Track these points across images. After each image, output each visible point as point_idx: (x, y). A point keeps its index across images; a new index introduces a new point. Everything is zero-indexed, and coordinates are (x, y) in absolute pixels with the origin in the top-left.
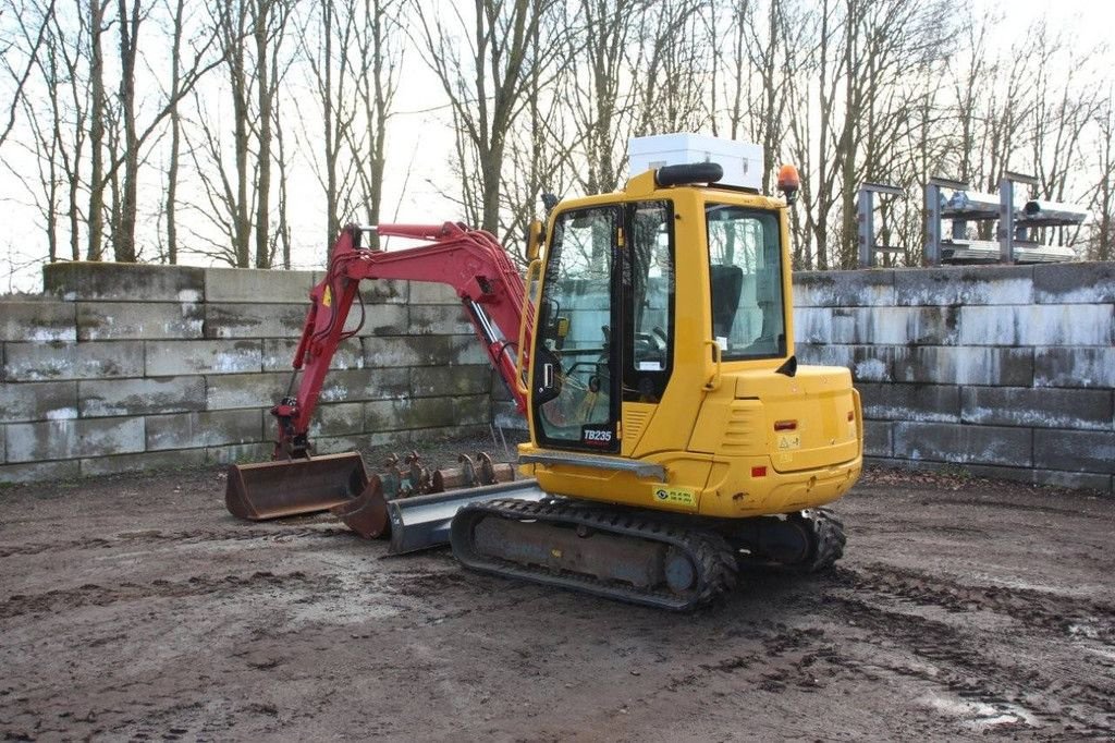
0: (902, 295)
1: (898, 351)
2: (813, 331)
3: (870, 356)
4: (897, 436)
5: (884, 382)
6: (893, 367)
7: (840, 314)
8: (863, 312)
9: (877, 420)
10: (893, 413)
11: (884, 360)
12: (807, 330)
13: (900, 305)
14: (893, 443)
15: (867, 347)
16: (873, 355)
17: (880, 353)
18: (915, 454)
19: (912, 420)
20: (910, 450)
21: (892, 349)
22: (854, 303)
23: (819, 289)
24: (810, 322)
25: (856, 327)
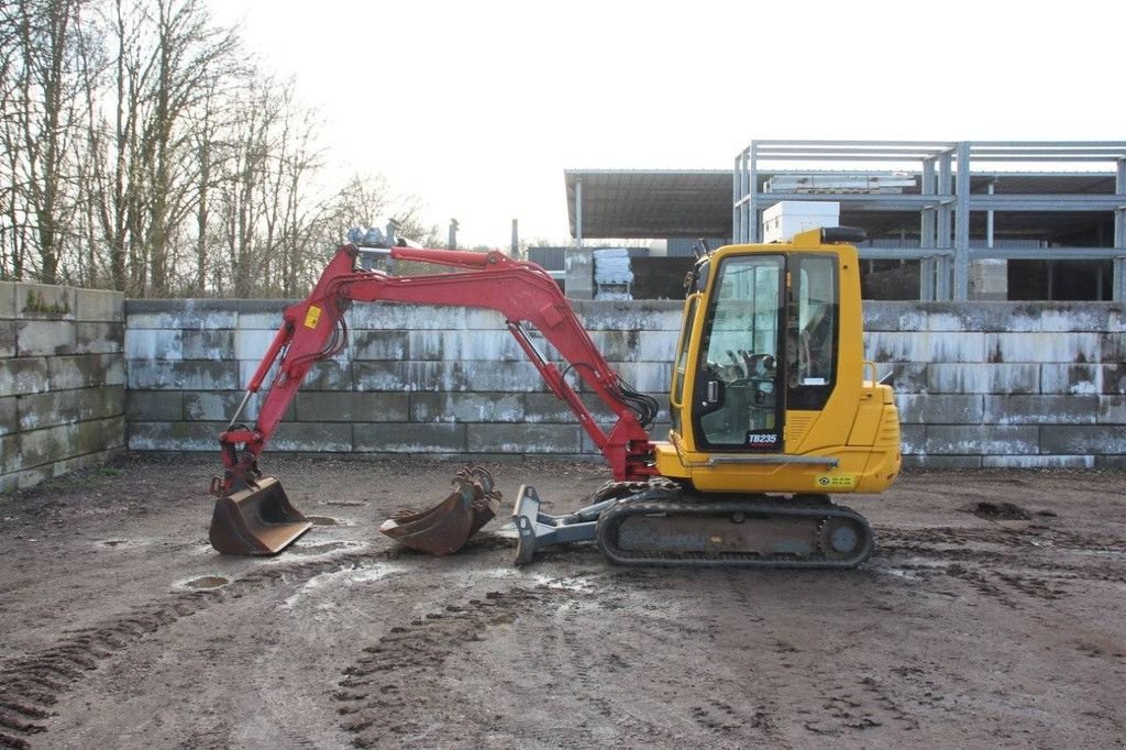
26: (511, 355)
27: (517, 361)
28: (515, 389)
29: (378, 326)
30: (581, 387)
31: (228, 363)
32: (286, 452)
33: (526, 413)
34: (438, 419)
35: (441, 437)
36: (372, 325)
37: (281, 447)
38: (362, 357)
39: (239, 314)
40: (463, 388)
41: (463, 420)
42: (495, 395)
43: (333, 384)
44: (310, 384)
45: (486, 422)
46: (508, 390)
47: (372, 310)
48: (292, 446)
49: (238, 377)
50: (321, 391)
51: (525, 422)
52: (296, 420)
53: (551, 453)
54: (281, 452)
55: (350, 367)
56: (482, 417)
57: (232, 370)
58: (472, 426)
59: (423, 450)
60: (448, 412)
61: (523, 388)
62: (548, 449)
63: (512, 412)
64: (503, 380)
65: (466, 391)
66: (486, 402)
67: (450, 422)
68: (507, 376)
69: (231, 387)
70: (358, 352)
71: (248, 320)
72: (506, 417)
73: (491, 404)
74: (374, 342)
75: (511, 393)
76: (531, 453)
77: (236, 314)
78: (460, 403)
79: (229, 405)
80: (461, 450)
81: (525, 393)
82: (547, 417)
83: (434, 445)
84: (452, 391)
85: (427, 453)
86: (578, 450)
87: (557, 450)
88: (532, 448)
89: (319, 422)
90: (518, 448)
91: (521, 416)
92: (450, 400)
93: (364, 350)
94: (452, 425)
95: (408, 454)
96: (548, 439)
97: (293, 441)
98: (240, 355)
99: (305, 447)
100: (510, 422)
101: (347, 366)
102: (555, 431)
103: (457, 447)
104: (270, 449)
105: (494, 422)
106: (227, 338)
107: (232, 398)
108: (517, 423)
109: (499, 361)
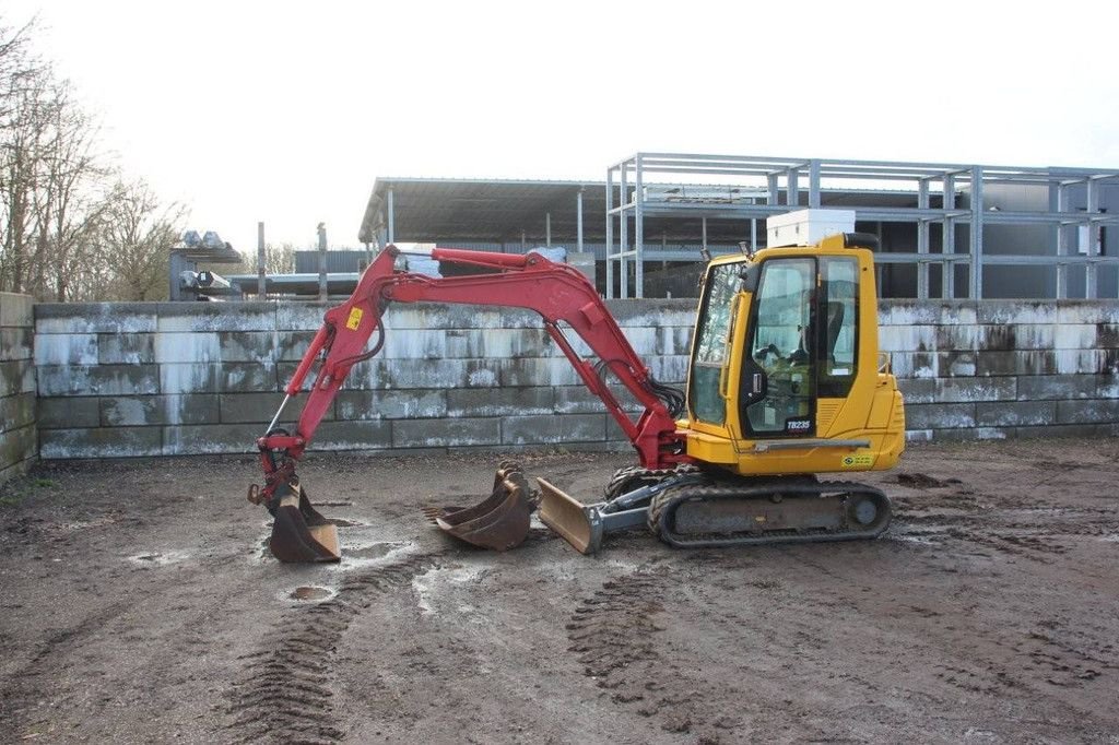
0: (508, 320)
1: (504, 362)
2: (430, 348)
3: (481, 367)
4: (505, 428)
5: (493, 387)
6: (500, 375)
7: (454, 334)
8: (475, 334)
9: (489, 417)
10: (501, 410)
11: (493, 370)
12: (424, 346)
13: (505, 328)
14: (502, 434)
15: (478, 360)
16: (483, 366)
17: (489, 364)
18: (520, 440)
19: (516, 414)
20: (516, 438)
21: (500, 361)
22: (467, 326)
23: (435, 314)
24: (427, 342)
25: (468, 344)
26: (433, 353)
27: (439, 359)
28: (438, 385)
29: (303, 327)
30: (500, 381)
31: (147, 367)
32: (212, 454)
33: (448, 409)
34: (363, 417)
35: (368, 434)
36: (297, 327)
37: (206, 450)
38: (287, 358)
39: (159, 317)
40: (388, 386)
41: (388, 417)
42: (419, 392)
43: (258, 386)
44: (234, 386)
45: (410, 418)
46: (431, 386)
47: (297, 312)
48: (217, 449)
49: (159, 382)
50: (244, 393)
51: (448, 417)
52: (220, 423)
53: (474, 446)
54: (204, 454)
55: (275, 368)
56: (406, 413)
57: (153, 374)
58: (397, 422)
59: (350, 447)
60: (374, 409)
61: (445, 384)
62: (470, 442)
63: (436, 408)
64: (427, 377)
65: (392, 389)
66: (411, 399)
67: (376, 419)
68: (431, 374)
69: (152, 391)
70: (283, 353)
71: (168, 323)
72: (430, 413)
73: (416, 400)
74: (299, 343)
75: (434, 389)
76: (454, 446)
77: (155, 317)
78: (385, 400)
79: (149, 409)
80: (387, 446)
81: (448, 389)
82: (469, 412)
83: (360, 442)
84: (376, 390)
85: (354, 450)
86: (499, 442)
87: (478, 443)
88: (455, 442)
89: (245, 423)
90: (441, 442)
91: (444, 411)
92: (375, 397)
93: (289, 351)
94: (378, 422)
95: (335, 451)
96: (470, 433)
97: (218, 443)
98: (160, 358)
99: (231, 449)
100: (434, 418)
101: (272, 367)
102: (476, 425)
103: (383, 443)
104: (194, 453)
105: (419, 418)
106: (146, 341)
107: (152, 402)
108: (440, 418)
109: (422, 359)
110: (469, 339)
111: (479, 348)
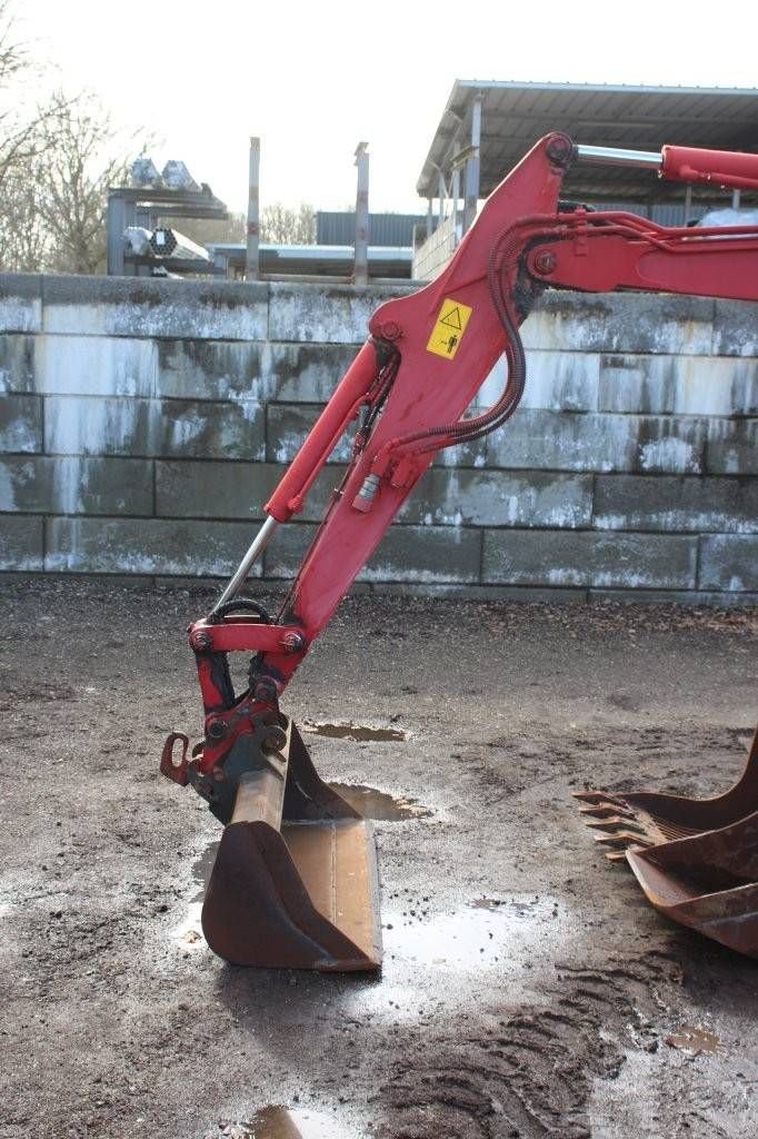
0: (728, 339)
1: (714, 426)
2: (567, 390)
3: (666, 433)
4: (704, 556)
5: (689, 474)
6: (705, 451)
7: (618, 364)
8: (659, 364)
9: (674, 533)
10: (700, 521)
11: (690, 439)
12: (554, 389)
13: (721, 355)
14: (699, 566)
15: (662, 419)
16: (671, 431)
17: (684, 428)
18: (735, 584)
19: (731, 531)
20: (726, 578)
21: (705, 424)
22: (644, 348)
23: (581, 320)
24: (562, 375)
25: (645, 386)
26: (573, 400)
27: (584, 412)
28: (579, 465)
29: (320, 336)
30: (704, 464)
31: (20, 401)
32: (134, 575)
33: (596, 512)
34: (428, 519)
35: (434, 554)
36: (309, 335)
37: (125, 566)
38: (286, 395)
39: (44, 304)
40: (480, 461)
41: (476, 522)
42: (540, 477)
43: (229, 448)
44: (184, 446)
45: (519, 527)
46: (564, 466)
47: (309, 306)
48: (147, 565)
49: (43, 430)
50: (202, 460)
51: (594, 529)
52: (154, 516)
53: (640, 588)
54: (124, 574)
55: (263, 415)
56: (512, 517)
57: (31, 415)
58: (493, 533)
59: (398, 578)
60: (449, 506)
61: (593, 464)
62: (635, 581)
63: (571, 510)
64: (557, 448)
65: (486, 468)
66: (522, 489)
67: (453, 526)
68: (566, 441)
69: (29, 447)
70: (280, 387)
71: (62, 317)
72: (558, 518)
73: (532, 492)
74: (312, 368)
75: (571, 473)
76: (600, 588)
77: (37, 303)
78: (473, 489)
79: (23, 482)
80: (470, 579)
81: (597, 474)
82: (636, 520)
83: (420, 567)
84: (459, 467)
85: (407, 582)
86: (691, 584)
87: (650, 583)
88: (604, 578)
89: (202, 519)
90: (578, 578)
91: (587, 516)
92: (453, 483)
93: (291, 382)
94: (457, 530)
95: (370, 583)
96: (635, 562)
97: (150, 556)
98: (45, 387)
99: (173, 567)
100: (567, 528)
101: (258, 411)
102: (649, 548)
103: (463, 573)
104: (104, 570)
105: (535, 528)
106: (20, 349)
107: (29, 469)
108: (578, 530)
109: (550, 412)
110: (647, 374)
111: (666, 395)
